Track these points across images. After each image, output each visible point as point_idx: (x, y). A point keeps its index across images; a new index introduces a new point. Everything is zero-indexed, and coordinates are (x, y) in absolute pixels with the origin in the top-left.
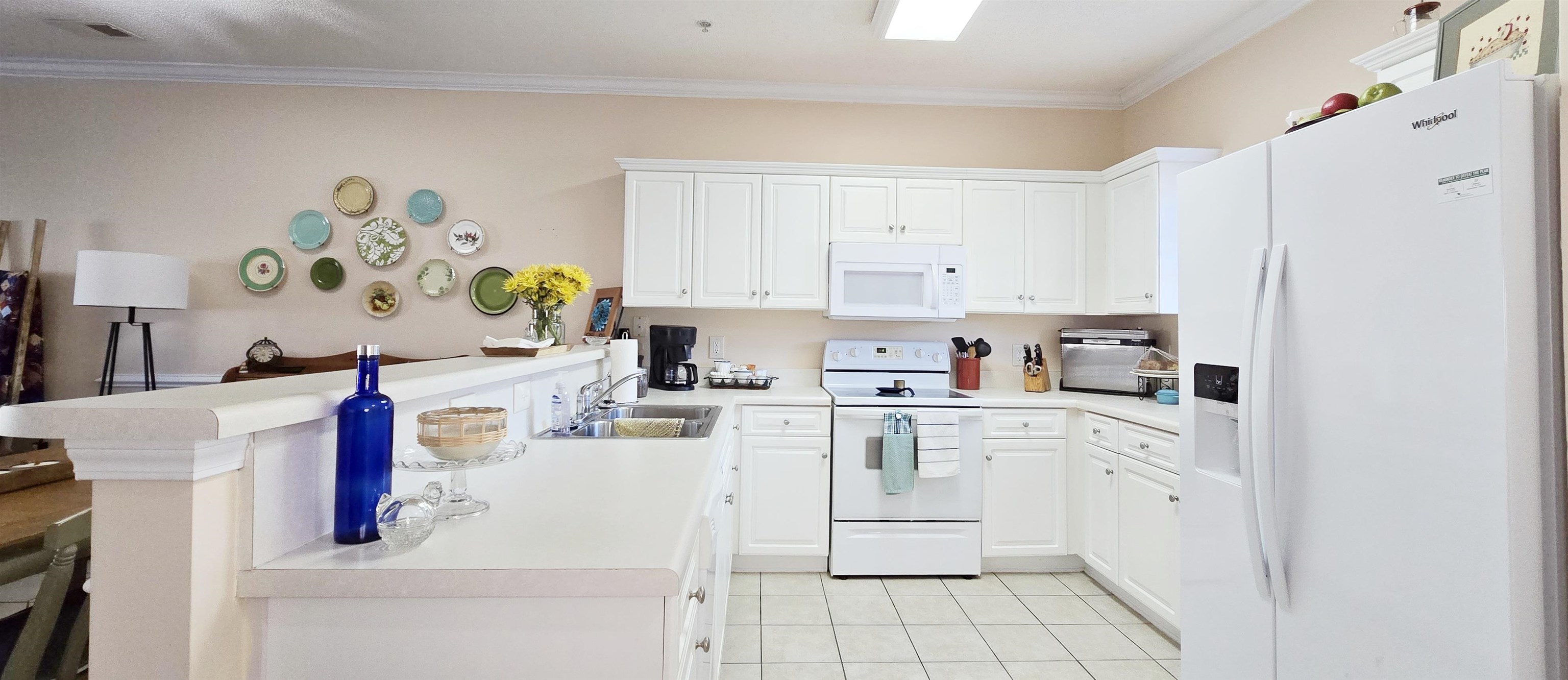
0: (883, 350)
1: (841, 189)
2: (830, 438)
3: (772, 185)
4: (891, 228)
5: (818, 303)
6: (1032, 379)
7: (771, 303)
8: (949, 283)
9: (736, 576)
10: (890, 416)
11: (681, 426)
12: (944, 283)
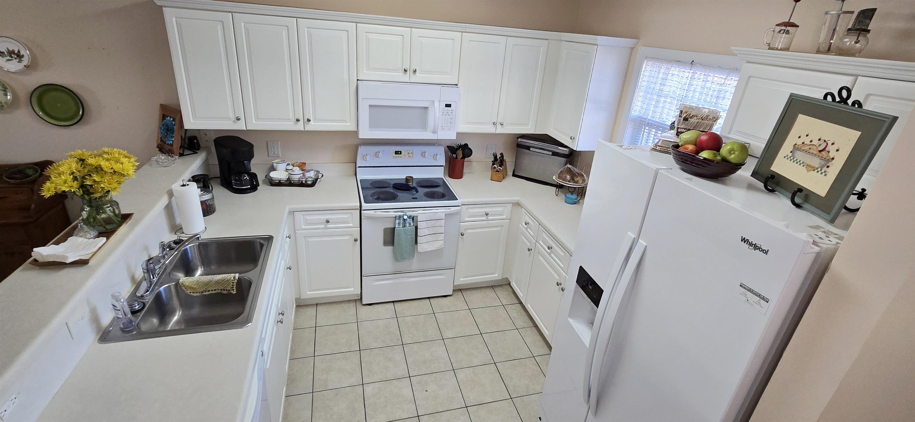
0: (399, 153)
1: (366, 35)
2: (359, 228)
3: (306, 29)
4: (405, 71)
5: (349, 126)
6: (496, 173)
7: (312, 126)
8: (446, 115)
9: (301, 309)
10: (400, 217)
11: (236, 281)
12: (443, 115)
